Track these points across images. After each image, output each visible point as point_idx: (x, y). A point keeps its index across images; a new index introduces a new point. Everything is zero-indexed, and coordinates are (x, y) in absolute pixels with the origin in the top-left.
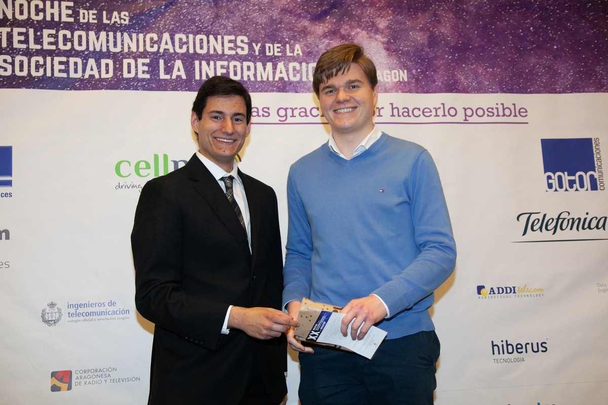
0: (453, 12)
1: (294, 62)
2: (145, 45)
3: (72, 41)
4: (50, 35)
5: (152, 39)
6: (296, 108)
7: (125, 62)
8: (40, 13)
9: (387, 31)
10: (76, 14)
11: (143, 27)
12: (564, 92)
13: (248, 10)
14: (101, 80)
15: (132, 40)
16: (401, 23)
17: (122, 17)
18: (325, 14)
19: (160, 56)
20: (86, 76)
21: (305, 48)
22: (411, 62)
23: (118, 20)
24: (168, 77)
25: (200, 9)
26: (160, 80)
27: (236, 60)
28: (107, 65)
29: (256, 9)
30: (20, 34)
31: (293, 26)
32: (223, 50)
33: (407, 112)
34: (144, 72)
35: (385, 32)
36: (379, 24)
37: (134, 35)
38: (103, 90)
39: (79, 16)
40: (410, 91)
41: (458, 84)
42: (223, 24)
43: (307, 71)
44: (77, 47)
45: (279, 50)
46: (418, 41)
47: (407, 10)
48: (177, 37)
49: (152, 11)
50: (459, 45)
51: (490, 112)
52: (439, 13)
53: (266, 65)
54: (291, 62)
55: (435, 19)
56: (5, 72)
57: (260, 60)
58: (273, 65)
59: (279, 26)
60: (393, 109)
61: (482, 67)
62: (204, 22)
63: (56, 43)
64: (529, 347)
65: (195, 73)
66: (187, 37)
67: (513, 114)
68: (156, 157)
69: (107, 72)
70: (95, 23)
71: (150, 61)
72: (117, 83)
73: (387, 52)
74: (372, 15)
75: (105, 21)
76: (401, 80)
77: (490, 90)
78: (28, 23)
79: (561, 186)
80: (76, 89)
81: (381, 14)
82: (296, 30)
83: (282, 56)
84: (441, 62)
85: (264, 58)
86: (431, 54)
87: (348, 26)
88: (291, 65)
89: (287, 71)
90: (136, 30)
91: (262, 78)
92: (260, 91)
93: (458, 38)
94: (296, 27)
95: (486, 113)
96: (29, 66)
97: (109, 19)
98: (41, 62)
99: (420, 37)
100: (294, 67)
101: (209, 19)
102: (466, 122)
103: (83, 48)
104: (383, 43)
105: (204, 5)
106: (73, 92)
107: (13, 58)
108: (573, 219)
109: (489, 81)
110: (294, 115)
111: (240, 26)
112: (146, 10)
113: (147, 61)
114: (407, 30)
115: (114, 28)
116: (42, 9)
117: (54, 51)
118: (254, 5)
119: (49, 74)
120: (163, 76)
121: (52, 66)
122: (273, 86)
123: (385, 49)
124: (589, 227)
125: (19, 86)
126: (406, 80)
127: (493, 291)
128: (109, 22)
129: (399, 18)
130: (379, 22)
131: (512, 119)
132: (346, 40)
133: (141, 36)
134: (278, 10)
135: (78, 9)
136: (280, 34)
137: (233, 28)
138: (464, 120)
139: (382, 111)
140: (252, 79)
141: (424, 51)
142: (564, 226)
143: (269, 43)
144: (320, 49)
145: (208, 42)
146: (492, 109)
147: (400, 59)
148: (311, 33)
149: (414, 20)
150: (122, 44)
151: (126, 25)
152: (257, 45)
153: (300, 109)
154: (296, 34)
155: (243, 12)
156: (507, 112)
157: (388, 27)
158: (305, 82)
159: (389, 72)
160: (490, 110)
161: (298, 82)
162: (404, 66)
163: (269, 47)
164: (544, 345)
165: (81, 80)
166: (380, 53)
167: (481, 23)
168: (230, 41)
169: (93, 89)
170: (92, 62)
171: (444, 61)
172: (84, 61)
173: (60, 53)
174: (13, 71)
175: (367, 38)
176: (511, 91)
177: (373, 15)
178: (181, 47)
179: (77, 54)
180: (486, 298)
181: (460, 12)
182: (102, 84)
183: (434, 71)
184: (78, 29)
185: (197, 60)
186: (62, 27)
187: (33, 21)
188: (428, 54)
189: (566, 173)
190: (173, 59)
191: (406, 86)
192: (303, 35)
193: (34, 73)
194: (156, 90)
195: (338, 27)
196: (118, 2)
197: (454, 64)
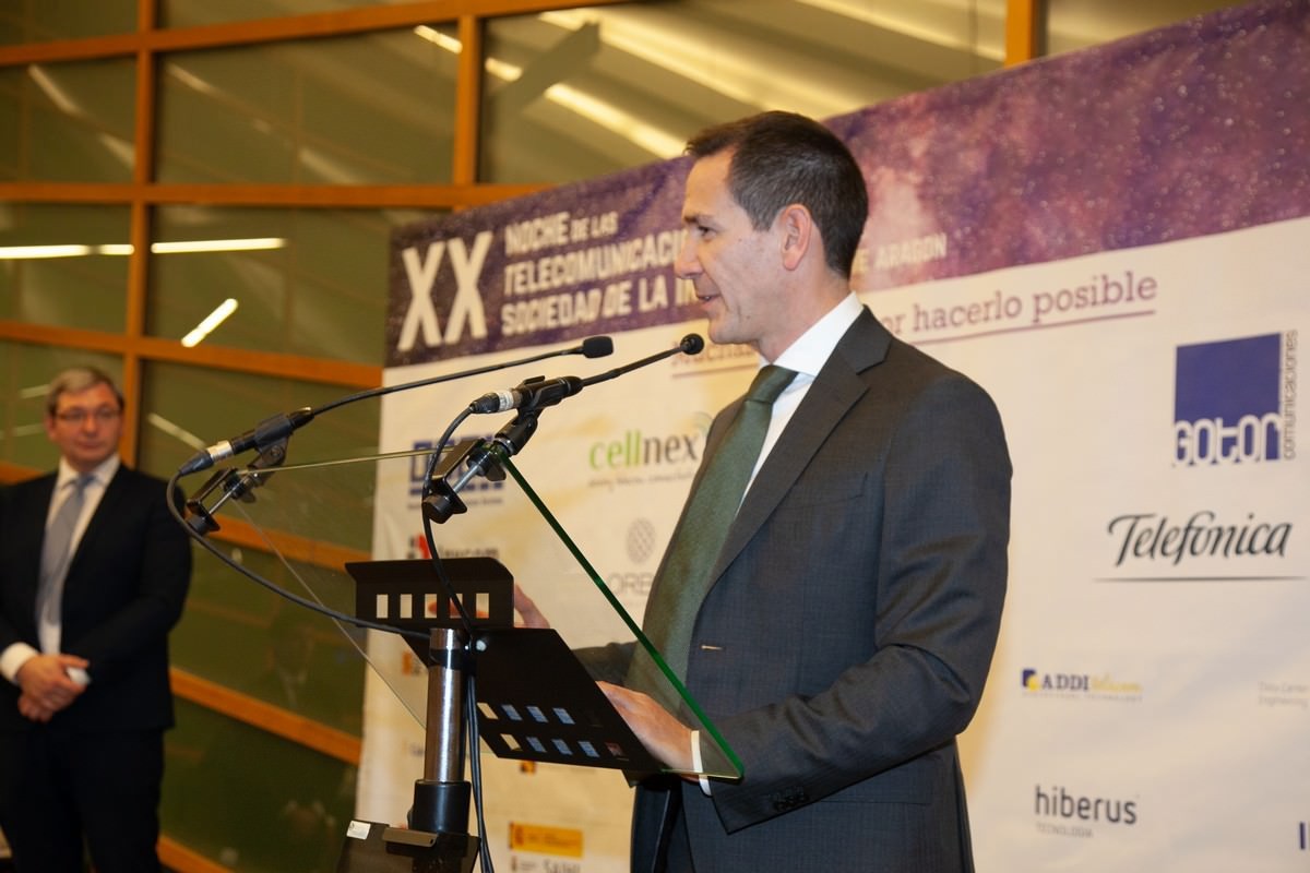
4: (546, 268)
5: (635, 250)
7: (609, 290)
9: (926, 160)
10: (569, 230)
11: (631, 230)
12: (1236, 227)
14: (586, 323)
15: (619, 255)
16: (948, 139)
17: (609, 223)
19: (642, 275)
20: (576, 320)
22: (955, 214)
24: (648, 306)
26: (641, 312)
28: (594, 299)
30: (522, 272)
33: (942, 318)
34: (625, 304)
35: (921, 163)
36: (913, 149)
37: (622, 247)
39: (572, 231)
40: (949, 275)
41: (1029, 244)
44: (568, 280)
46: (970, 170)
48: (661, 238)
49: (640, 203)
50: (1040, 161)
55: (1003, 116)
56: (509, 329)
60: (918, 316)
63: (550, 278)
64: (1102, 808)
67: (1125, 295)
68: (629, 435)
69: (595, 309)
70: (585, 239)
71: (631, 285)
72: (600, 325)
73: (921, 203)
74: (904, 135)
75: (594, 233)
76: (936, 256)
77: (1085, 248)
79: (1203, 452)
81: (918, 129)
84: (1005, 205)
86: (991, 190)
90: (624, 237)
93: (1041, 145)
95: (1075, 300)
96: (527, 316)
97: (598, 227)
99: (974, 159)
104: (916, 186)
107: (516, 307)
108: (1220, 530)
112: (634, 202)
114: (955, 151)
115: (602, 242)
117: (548, 289)
119: (543, 324)
120: (644, 305)
123: (918, 198)
124: (1251, 550)
125: (517, 345)
126: (944, 253)
129: (947, 128)
130: (913, 145)
131: (1123, 307)
135: (570, 223)
138: (1032, 322)
139: (903, 322)
141: (978, 188)
142: (1198, 547)
146: (1085, 290)
147: (939, 214)
149: (969, 126)
150: (609, 265)
151: (614, 233)
156: (1113, 293)
159: (920, 242)
160: (1082, 293)
162: (942, 227)
164: (1130, 808)
165: (570, 327)
166: (909, 207)
170: (580, 297)
171: (1010, 201)
172: (574, 298)
173: (552, 292)
174: (514, 325)
175: (894, 182)
176: (1125, 243)
178: (665, 256)
179: (568, 289)
180: (1035, 695)
182: (587, 329)
183: (992, 225)
184: (570, 253)
186: (556, 253)
187: (534, 250)
188: (987, 192)
189: (1219, 422)
190: (655, 276)
191: (942, 267)
193: (531, 325)
194: (636, 329)
196: (608, 199)
197: (1026, 204)
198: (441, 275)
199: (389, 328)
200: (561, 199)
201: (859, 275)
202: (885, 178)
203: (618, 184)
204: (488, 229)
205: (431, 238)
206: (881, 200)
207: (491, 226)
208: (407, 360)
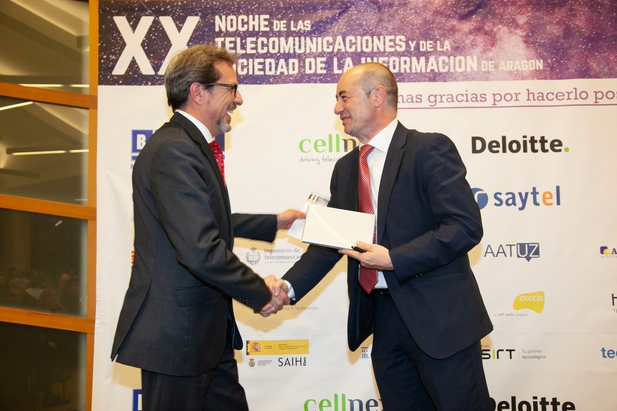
0: (588, 6)
1: (444, 56)
2: (322, 47)
3: (267, 46)
5: (328, 42)
6: (444, 95)
7: (307, 61)
8: (245, 25)
9: (527, 26)
10: (271, 24)
11: (322, 32)
13: (405, 14)
14: (289, 76)
17: (305, 25)
18: (471, 13)
20: (278, 73)
21: (453, 43)
22: (547, 52)
23: (302, 27)
24: (340, 72)
25: (367, 14)
26: (334, 74)
27: (395, 56)
28: (294, 64)
29: (413, 13)
31: (444, 25)
32: (385, 48)
33: (542, 96)
35: (524, 26)
36: (519, 20)
37: (314, 39)
38: (291, 84)
39: (273, 25)
40: (545, 78)
42: (385, 27)
43: (454, 63)
44: (272, 51)
45: (431, 46)
46: (554, 34)
47: (545, 7)
48: (348, 39)
50: (593, 36)
52: (575, 7)
53: (419, 59)
54: (441, 56)
57: (415, 55)
58: (425, 59)
59: (432, 25)
60: (529, 94)
61: (614, 55)
62: (369, 25)
63: (256, 48)
66: (356, 39)
68: (330, 136)
69: (294, 70)
71: (327, 59)
72: (302, 78)
73: (526, 44)
74: (512, 13)
75: (293, 29)
76: (537, 69)
78: (236, 34)
80: (270, 83)
81: (521, 11)
82: (446, 29)
83: (433, 52)
84: (575, 51)
85: (418, 54)
86: (566, 44)
87: (491, 23)
88: (441, 59)
89: (437, 64)
90: (315, 34)
91: (416, 70)
92: (415, 81)
93: (592, 29)
94: (446, 26)
96: (237, 67)
97: (296, 27)
98: (246, 64)
99: (557, 30)
100: (443, 60)
101: (374, 23)
102: (596, 104)
103: (276, 51)
104: (522, 37)
105: (370, 11)
106: (268, 86)
110: (443, 100)
111: (399, 28)
112: (324, 18)
113: (324, 59)
114: (545, 24)
115: (299, 34)
116: (246, 22)
117: (255, 54)
118: (411, 9)
121: (253, 66)
122: (425, 76)
123: (524, 42)
126: (542, 68)
127: (615, 252)
128: (295, 29)
132: (489, 36)
133: (320, 39)
134: (430, 12)
135: (272, 21)
136: (432, 32)
137: (393, 29)
139: (519, 96)
140: (408, 71)
143: (422, 40)
144: (467, 44)
145: (373, 42)
148: (458, 31)
150: (305, 47)
151: (308, 31)
152: (412, 43)
153: (448, 95)
154: (446, 32)
155: (402, 16)
157: (527, 23)
158: (452, 73)
159: (526, 62)
161: (446, 73)
162: (541, 56)
163: (423, 44)
165: (274, 76)
166: (519, 46)
167: (615, 14)
168: (391, 41)
169: (283, 83)
170: (282, 62)
171: (578, 50)
172: (277, 61)
173: (259, 56)
175: (508, 33)
177: (514, 12)
178: (351, 47)
179: (272, 56)
180: (608, 257)
181: (596, 6)
182: (290, 80)
183: (568, 59)
184: (272, 36)
185: (363, 57)
188: (563, 45)
191: (541, 74)
192: (451, 33)
193: (240, 73)
194: (330, 83)
195: (482, 24)
196: (302, 13)
197: (587, 53)
198: (153, 36)
199: (102, 61)
200: (263, 8)
201: (489, 72)
202: (502, 31)
203: (311, 6)
204: (197, 15)
205: (141, 13)
206: (500, 40)
207: (200, 14)
208: (121, 82)
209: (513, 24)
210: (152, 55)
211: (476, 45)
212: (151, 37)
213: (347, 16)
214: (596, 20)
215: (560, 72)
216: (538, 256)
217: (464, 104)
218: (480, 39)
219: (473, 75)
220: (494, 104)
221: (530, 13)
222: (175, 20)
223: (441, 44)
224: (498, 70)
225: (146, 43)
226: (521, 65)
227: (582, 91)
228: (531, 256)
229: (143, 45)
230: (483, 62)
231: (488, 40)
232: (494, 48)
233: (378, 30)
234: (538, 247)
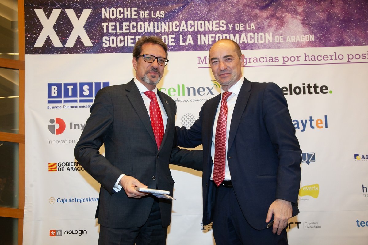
1: (251, 33)
2: (172, 28)
3: (137, 28)
4: (126, 25)
6: (252, 58)
7: (163, 37)
8: (122, 14)
9: (303, 13)
10: (138, 14)
11: (172, 18)
13: (225, 6)
15: (166, 26)
16: (311, 8)
17: (161, 14)
18: (267, 6)
19: (181, 33)
21: (257, 25)
22: (317, 30)
23: (159, 15)
25: (201, 7)
27: (219, 33)
29: (230, 6)
30: (112, 26)
31: (250, 13)
32: (213, 28)
33: (314, 58)
34: (172, 42)
35: (301, 13)
36: (298, 9)
37: (167, 23)
39: (140, 14)
40: (316, 46)
41: (344, 41)
42: (212, 15)
43: (258, 38)
45: (242, 27)
46: (321, 18)
49: (176, 10)
51: (364, 56)
52: (334, 1)
53: (235, 35)
54: (249, 33)
55: (331, 5)
56: (106, 45)
57: (232, 33)
58: (239, 35)
59: (243, 13)
60: (306, 57)
61: (359, 31)
62: (202, 14)
65: (198, 41)
66: (194, 22)
68: (179, 85)
70: (148, 18)
71: (175, 36)
73: (303, 25)
75: (153, 16)
76: (311, 40)
77: (364, 44)
78: (116, 20)
81: (299, 4)
82: (252, 16)
83: (244, 30)
84: (334, 29)
85: (234, 32)
87: (281, 12)
88: (249, 35)
89: (247, 38)
95: (361, 57)
96: (117, 42)
97: (155, 15)
98: (122, 39)
99: (322, 15)
100: (250, 36)
101: (205, 12)
102: (349, 62)
103: (142, 31)
104: (300, 20)
105: (203, 5)
107: (109, 37)
109: (364, 39)
110: (251, 62)
111: (222, 15)
112: (173, 9)
114: (315, 12)
116: (123, 12)
118: (229, 3)
119: (126, 45)
120: (182, 43)
121: (128, 41)
123: (302, 23)
125: (112, 52)
126: (313, 40)
127: (364, 157)
128: (154, 17)
129: (310, 5)
130: (298, 8)
132: (279, 20)
133: (171, 23)
134: (242, 5)
135: (139, 11)
136: (243, 18)
137: (218, 16)
138: (348, 62)
139: (299, 58)
141: (324, 23)
143: (237, 23)
144: (265, 25)
145: (205, 24)
146: (365, 54)
147: (310, 29)
148: (259, 17)
149: (319, 6)
151: (163, 18)
152: (230, 25)
153: (254, 58)
154: (251, 18)
155: (223, 7)
157: (303, 11)
158: (257, 44)
159: (304, 36)
160: (363, 55)
161: (253, 44)
162: (313, 33)
163: (237, 25)
166: (299, 26)
167: (359, 5)
168: (216, 23)
171: (336, 28)
174: (109, 44)
175: (291, 18)
177: (295, 5)
179: (139, 34)
180: (359, 161)
184: (140, 22)
185: (199, 34)
186: (132, 21)
187: (119, 18)
188: (327, 25)
190: (186, 34)
191: (313, 44)
192: (255, 18)
193: (119, 45)
195: (275, 12)
196: (159, 6)
197: (342, 30)
198: (61, 22)
199: (27, 38)
200: (133, 3)
201: (280, 43)
202: (288, 16)
203: (164, 2)
204: (90, 8)
205: (53, 7)
206: (287, 22)
207: (92, 7)
208: (40, 52)
209: (294, 12)
210: (60, 34)
211: (271, 26)
212: (60, 22)
213: (188, 8)
214: (347, 9)
215: (325, 42)
216: (314, 161)
217: (264, 64)
218: (274, 22)
219: (270, 45)
220: (284, 63)
221: (305, 5)
222: (75, 11)
223: (248, 25)
224: (286, 41)
225: (57, 26)
226: (300, 38)
227: (339, 54)
228: (309, 161)
229: (54, 27)
230: (276, 37)
231: (279, 22)
232: (283, 28)
233: (208, 17)
234: (314, 155)
